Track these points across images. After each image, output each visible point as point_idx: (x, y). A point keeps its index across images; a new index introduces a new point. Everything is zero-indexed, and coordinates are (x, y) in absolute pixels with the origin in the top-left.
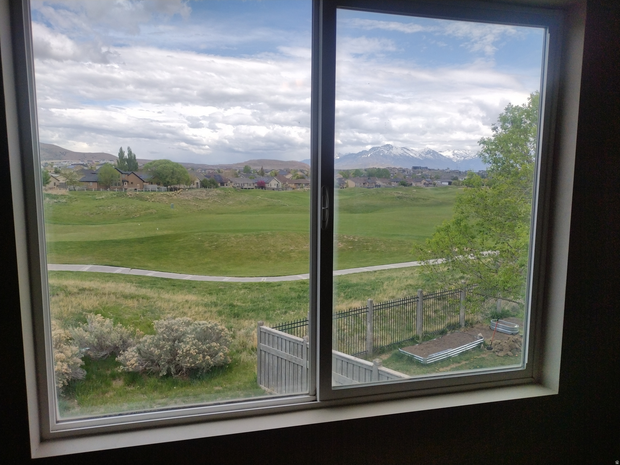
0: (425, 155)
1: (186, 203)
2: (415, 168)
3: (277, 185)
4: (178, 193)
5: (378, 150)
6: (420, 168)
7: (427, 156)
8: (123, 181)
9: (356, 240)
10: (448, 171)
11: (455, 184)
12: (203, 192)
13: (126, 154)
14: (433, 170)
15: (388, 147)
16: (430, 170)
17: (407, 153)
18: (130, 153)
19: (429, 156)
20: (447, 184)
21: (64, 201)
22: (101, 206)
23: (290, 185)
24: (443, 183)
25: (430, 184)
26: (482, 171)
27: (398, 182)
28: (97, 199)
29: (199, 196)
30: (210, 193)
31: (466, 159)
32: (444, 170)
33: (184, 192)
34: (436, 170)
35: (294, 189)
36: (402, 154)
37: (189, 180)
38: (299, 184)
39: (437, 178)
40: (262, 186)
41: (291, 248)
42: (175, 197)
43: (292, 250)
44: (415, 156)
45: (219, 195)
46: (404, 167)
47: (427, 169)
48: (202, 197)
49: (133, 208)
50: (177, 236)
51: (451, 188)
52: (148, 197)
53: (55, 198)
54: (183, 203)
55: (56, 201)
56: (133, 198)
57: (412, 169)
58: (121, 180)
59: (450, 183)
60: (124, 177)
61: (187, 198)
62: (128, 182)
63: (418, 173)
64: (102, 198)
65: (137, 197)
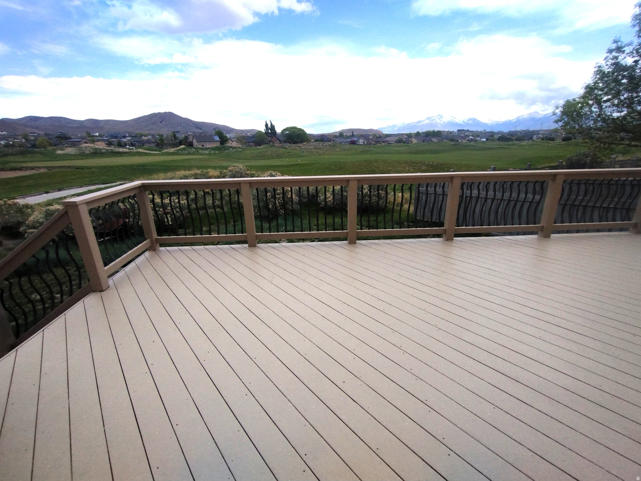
0: (467, 121)
1: (310, 151)
2: (459, 131)
3: (364, 142)
4: (305, 145)
5: (431, 119)
6: (463, 130)
7: (468, 122)
8: (269, 142)
9: (435, 164)
10: (485, 132)
11: (492, 140)
12: (320, 144)
13: (269, 126)
14: (473, 131)
15: (439, 116)
16: (471, 131)
17: (453, 120)
18: (271, 124)
19: (470, 122)
20: (485, 140)
21: (240, 150)
22: (262, 152)
23: (372, 142)
24: (482, 140)
25: (472, 140)
26: (512, 131)
27: (448, 139)
28: (258, 149)
29: (318, 146)
30: (324, 144)
31: (499, 123)
32: (481, 132)
33: (308, 144)
34: (476, 132)
35: (374, 145)
36: (450, 122)
37: (308, 139)
38: (378, 142)
39: (478, 136)
40: (353, 143)
41: (390, 169)
42: (303, 147)
43: (390, 170)
44: (459, 123)
45: (330, 145)
46: (451, 130)
47: (469, 131)
48: (320, 147)
49: (281, 152)
50: (312, 164)
51: (488, 142)
52: (287, 147)
53: (234, 149)
54: (308, 151)
55: (235, 150)
56: (279, 147)
57: (457, 131)
58: (268, 141)
59: (487, 139)
60: (269, 138)
61: (310, 148)
62: (272, 142)
63: (462, 134)
64: (261, 148)
65: (281, 147)
